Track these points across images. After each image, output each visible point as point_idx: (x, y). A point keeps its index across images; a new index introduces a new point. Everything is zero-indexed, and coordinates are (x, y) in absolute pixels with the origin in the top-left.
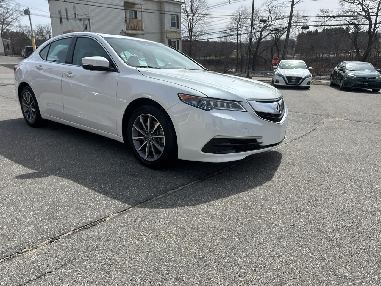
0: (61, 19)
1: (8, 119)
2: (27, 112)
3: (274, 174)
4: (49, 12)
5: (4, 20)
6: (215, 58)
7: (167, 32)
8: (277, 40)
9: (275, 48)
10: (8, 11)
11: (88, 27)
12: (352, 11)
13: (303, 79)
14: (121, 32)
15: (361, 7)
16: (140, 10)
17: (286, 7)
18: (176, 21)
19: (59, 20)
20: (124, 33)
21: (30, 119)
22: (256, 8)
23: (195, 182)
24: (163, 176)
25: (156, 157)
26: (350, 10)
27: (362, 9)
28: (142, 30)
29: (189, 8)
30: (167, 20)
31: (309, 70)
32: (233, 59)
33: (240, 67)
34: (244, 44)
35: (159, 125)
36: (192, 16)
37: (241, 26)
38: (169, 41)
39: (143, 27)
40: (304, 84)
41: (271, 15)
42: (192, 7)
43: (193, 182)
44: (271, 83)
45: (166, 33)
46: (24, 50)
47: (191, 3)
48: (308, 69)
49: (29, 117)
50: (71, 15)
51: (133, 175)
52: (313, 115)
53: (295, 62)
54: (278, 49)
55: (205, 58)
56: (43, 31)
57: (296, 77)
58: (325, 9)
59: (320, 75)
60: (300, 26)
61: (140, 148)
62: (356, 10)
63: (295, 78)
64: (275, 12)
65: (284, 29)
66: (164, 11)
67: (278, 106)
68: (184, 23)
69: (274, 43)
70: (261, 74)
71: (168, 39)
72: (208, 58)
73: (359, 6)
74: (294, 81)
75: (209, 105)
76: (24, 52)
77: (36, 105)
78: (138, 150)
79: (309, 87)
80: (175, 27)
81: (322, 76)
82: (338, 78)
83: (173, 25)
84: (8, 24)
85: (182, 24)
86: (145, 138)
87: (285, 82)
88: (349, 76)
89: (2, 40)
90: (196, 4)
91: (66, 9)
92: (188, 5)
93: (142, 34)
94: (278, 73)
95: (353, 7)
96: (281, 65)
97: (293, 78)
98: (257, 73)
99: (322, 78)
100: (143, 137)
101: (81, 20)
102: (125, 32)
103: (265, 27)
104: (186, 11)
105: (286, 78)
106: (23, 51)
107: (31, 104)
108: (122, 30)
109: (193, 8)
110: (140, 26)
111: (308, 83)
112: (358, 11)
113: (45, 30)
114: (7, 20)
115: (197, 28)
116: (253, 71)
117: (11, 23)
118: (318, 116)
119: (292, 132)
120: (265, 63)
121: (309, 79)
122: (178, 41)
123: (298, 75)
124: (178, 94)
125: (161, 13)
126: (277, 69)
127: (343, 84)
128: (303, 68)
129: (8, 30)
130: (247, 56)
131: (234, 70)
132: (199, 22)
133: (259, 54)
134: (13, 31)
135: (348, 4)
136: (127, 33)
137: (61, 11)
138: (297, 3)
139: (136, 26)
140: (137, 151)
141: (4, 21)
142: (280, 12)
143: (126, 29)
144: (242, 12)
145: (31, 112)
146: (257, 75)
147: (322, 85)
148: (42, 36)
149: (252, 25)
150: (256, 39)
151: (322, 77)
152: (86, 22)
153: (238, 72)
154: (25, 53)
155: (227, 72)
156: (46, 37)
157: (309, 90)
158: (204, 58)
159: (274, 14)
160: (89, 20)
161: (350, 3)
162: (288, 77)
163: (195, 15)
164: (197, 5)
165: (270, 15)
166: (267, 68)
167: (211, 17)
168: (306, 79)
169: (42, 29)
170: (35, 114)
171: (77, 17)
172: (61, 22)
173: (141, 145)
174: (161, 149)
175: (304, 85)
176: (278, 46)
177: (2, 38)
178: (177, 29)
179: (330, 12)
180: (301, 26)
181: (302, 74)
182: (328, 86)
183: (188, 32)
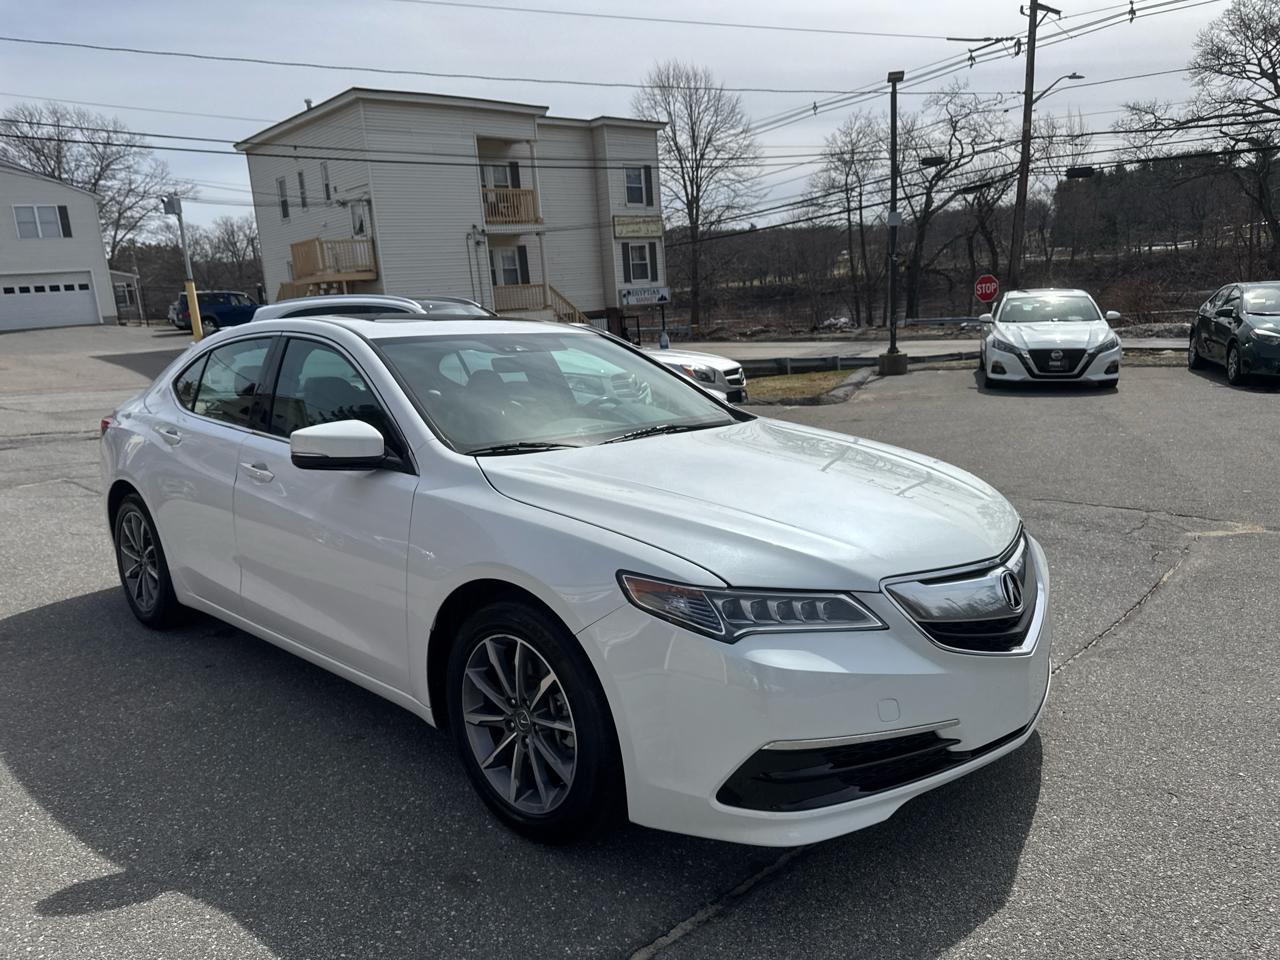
0: (284, 205)
1: (80, 593)
2: (134, 575)
3: (1017, 863)
4: (250, 189)
5: (120, 214)
6: (780, 279)
7: (616, 219)
8: (984, 213)
9: (980, 237)
10: (133, 187)
11: (367, 224)
12: (1240, 101)
13: (1090, 355)
14: (471, 231)
15: (1270, 86)
16: (529, 163)
17: (1006, 111)
18: (643, 185)
19: (278, 210)
20: (479, 234)
21: (143, 600)
22: (906, 117)
23: (701, 915)
24: (573, 886)
25: (548, 801)
26: (1233, 98)
27: (1273, 90)
28: (537, 221)
29: (685, 136)
30: (616, 185)
31: (1107, 320)
32: (839, 282)
33: (863, 308)
34: (875, 229)
35: (555, 681)
36: (696, 160)
37: (858, 176)
38: (625, 247)
39: (541, 210)
40: (1097, 373)
41: (957, 133)
42: (693, 131)
43: (693, 915)
44: (975, 370)
45: (614, 225)
46: (176, 303)
47: (691, 120)
48: (1104, 317)
49: (140, 595)
50: (315, 191)
51: (459, 882)
52: (1144, 514)
53: (1053, 297)
54: (989, 240)
55: (744, 284)
56: (236, 237)
57: (1064, 351)
58: (1143, 104)
59: (1148, 321)
60: (1060, 169)
61: (491, 759)
62: (1254, 94)
63: (1061, 354)
64: (972, 122)
65: (1005, 177)
66: (605, 160)
67: (1011, 586)
68: (669, 184)
69: (977, 223)
70: (938, 329)
71: (622, 241)
72: (756, 283)
73: (1264, 82)
74: (1059, 363)
75: (735, 612)
76: (175, 309)
77: (159, 559)
78: (485, 765)
79: (1115, 381)
80: (642, 202)
81: (1158, 324)
82: (1214, 338)
83: (634, 195)
84: (133, 226)
85: (662, 189)
86: (508, 722)
87: (1023, 368)
88: (1258, 335)
89: (112, 275)
90: (707, 119)
91: (300, 175)
92: (682, 124)
93: (537, 234)
94: (999, 341)
95: (1242, 87)
96: (1008, 308)
97: (1053, 355)
98: (926, 325)
99: (1156, 329)
100: (501, 719)
101: (343, 204)
102: (483, 231)
103: (939, 177)
104: (676, 144)
105: (1028, 356)
106: (171, 307)
107: (147, 552)
108: (474, 227)
109: (696, 134)
110: (531, 210)
111: (1109, 367)
112: (1259, 97)
113: (241, 234)
114: (129, 213)
115: (714, 197)
116: (909, 320)
117: (139, 224)
118: (1162, 518)
119: (1071, 608)
120: (950, 290)
121: (1111, 355)
122: (653, 246)
123: (1069, 342)
124: (619, 574)
125: (594, 168)
126: (993, 323)
127: (1238, 364)
128: (1088, 316)
129: (132, 242)
130: (887, 271)
131: (843, 320)
132: (720, 175)
133: (926, 262)
134: (147, 243)
135: (1222, 80)
136: (488, 235)
137: (284, 181)
138: (1042, 95)
139: (516, 209)
140: (482, 767)
141: (119, 219)
142: (989, 123)
143: (486, 222)
144: (859, 133)
145: (146, 579)
146: (926, 332)
147: (1161, 366)
148: (234, 253)
149: (896, 171)
150: (914, 212)
151: (1158, 327)
152: (363, 210)
153: (859, 326)
154: (178, 315)
155: (823, 328)
156: (244, 254)
157: (1116, 391)
158: (741, 284)
159: (966, 130)
160: (369, 202)
161: (1230, 75)
162: (1033, 353)
163: (706, 157)
164: (709, 123)
165: (953, 134)
166: (957, 304)
167: (756, 158)
168: (1100, 355)
169: (233, 232)
170: (159, 587)
171: (334, 197)
172: (286, 214)
173: (497, 743)
174: (567, 772)
175: (1095, 374)
176: (991, 233)
177: (111, 268)
178: (649, 208)
179: (1163, 111)
180: (1065, 169)
181: (1086, 338)
182: (1183, 369)
183: (686, 211)
